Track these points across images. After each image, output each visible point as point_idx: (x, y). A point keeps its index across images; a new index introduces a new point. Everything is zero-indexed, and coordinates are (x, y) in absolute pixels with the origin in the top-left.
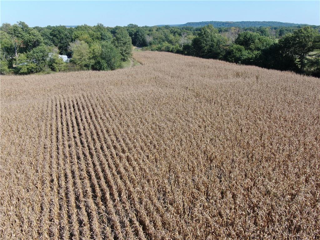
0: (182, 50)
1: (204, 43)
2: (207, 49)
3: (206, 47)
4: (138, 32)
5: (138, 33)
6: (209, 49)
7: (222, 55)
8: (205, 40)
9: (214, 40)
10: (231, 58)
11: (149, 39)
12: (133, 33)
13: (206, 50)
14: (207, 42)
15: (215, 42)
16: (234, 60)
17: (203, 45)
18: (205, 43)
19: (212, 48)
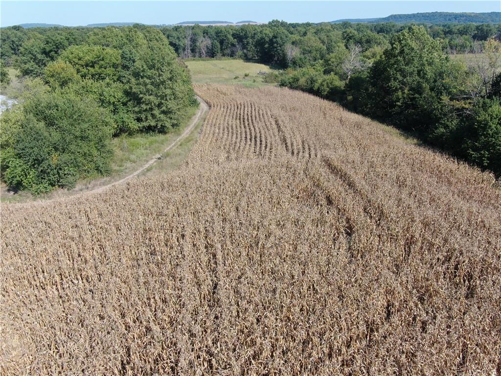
0: (343, 88)
1: (395, 79)
2: (404, 98)
3: (400, 93)
4: (276, 37)
5: (275, 40)
6: (409, 98)
7: (446, 127)
8: (402, 71)
9: (425, 74)
10: (476, 149)
11: (292, 52)
12: (267, 39)
13: (398, 100)
14: (404, 76)
15: (427, 81)
16: (488, 159)
17: (394, 84)
18: (400, 78)
19: (417, 95)
